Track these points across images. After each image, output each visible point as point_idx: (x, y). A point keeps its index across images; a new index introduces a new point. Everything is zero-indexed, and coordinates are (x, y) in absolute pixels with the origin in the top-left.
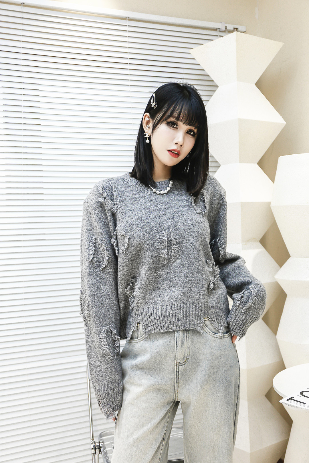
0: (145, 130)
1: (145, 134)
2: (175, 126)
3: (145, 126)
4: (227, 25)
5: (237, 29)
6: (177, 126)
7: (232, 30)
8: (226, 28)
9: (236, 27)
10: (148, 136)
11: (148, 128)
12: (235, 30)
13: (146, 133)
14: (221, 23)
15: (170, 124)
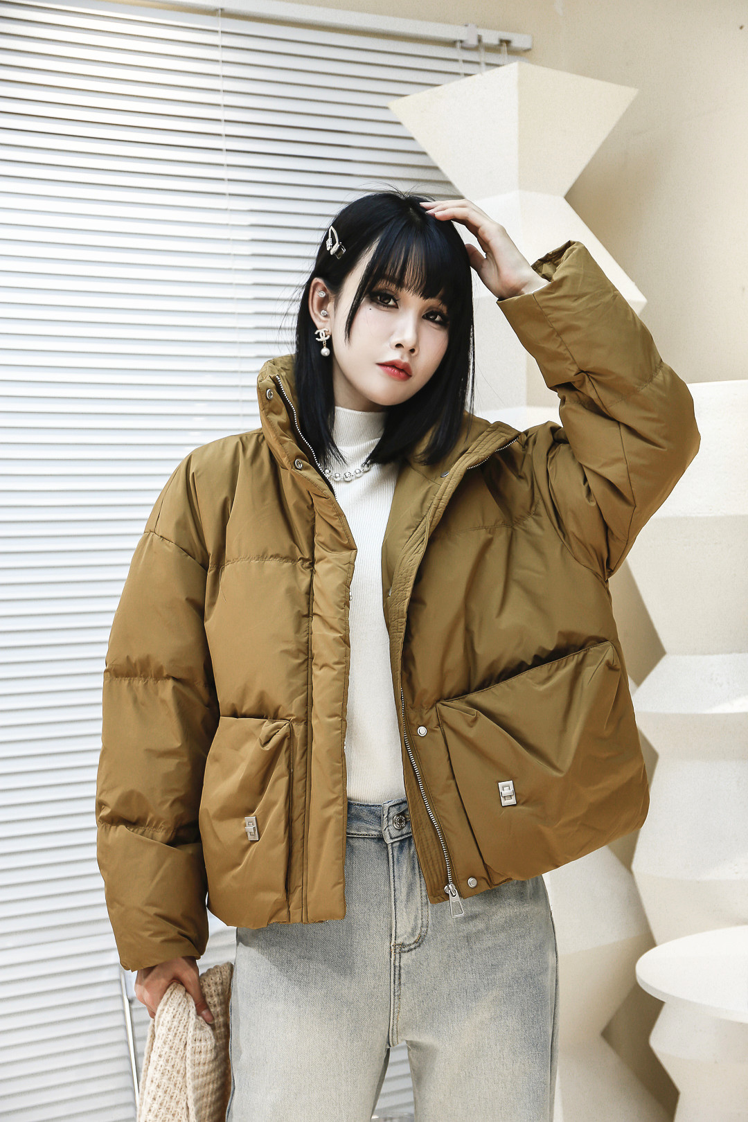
0: (318, 324)
1: (316, 333)
2: (391, 303)
3: (316, 312)
4: (481, 32)
5: (508, 42)
6: (395, 301)
7: (496, 46)
8: (480, 40)
9: (506, 36)
10: (326, 336)
11: (323, 318)
12: (505, 44)
13: (321, 331)
14: (466, 26)
15: (379, 298)
